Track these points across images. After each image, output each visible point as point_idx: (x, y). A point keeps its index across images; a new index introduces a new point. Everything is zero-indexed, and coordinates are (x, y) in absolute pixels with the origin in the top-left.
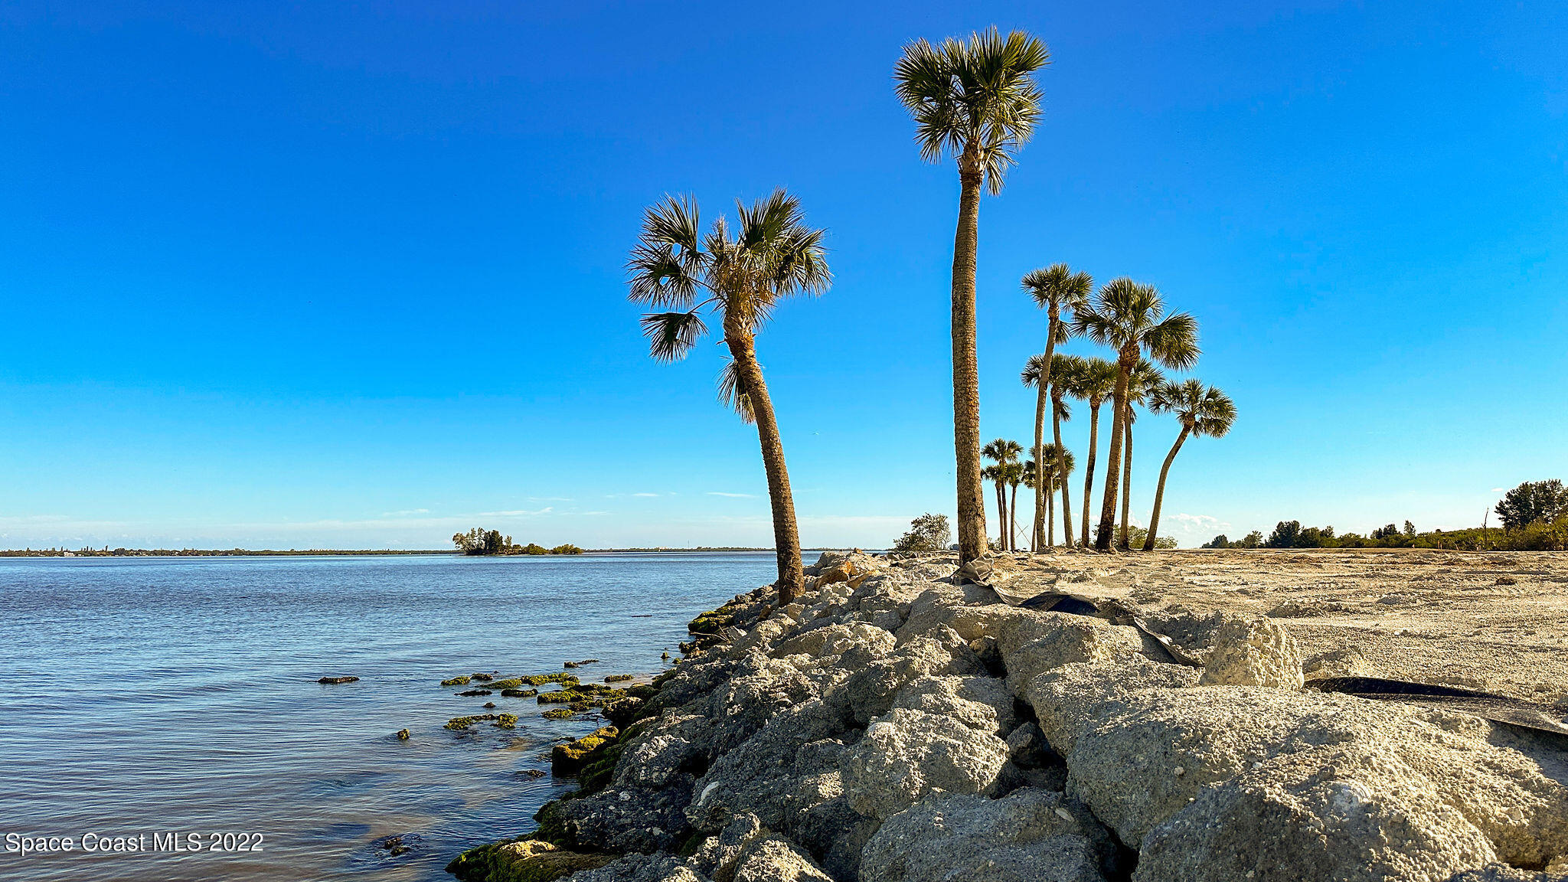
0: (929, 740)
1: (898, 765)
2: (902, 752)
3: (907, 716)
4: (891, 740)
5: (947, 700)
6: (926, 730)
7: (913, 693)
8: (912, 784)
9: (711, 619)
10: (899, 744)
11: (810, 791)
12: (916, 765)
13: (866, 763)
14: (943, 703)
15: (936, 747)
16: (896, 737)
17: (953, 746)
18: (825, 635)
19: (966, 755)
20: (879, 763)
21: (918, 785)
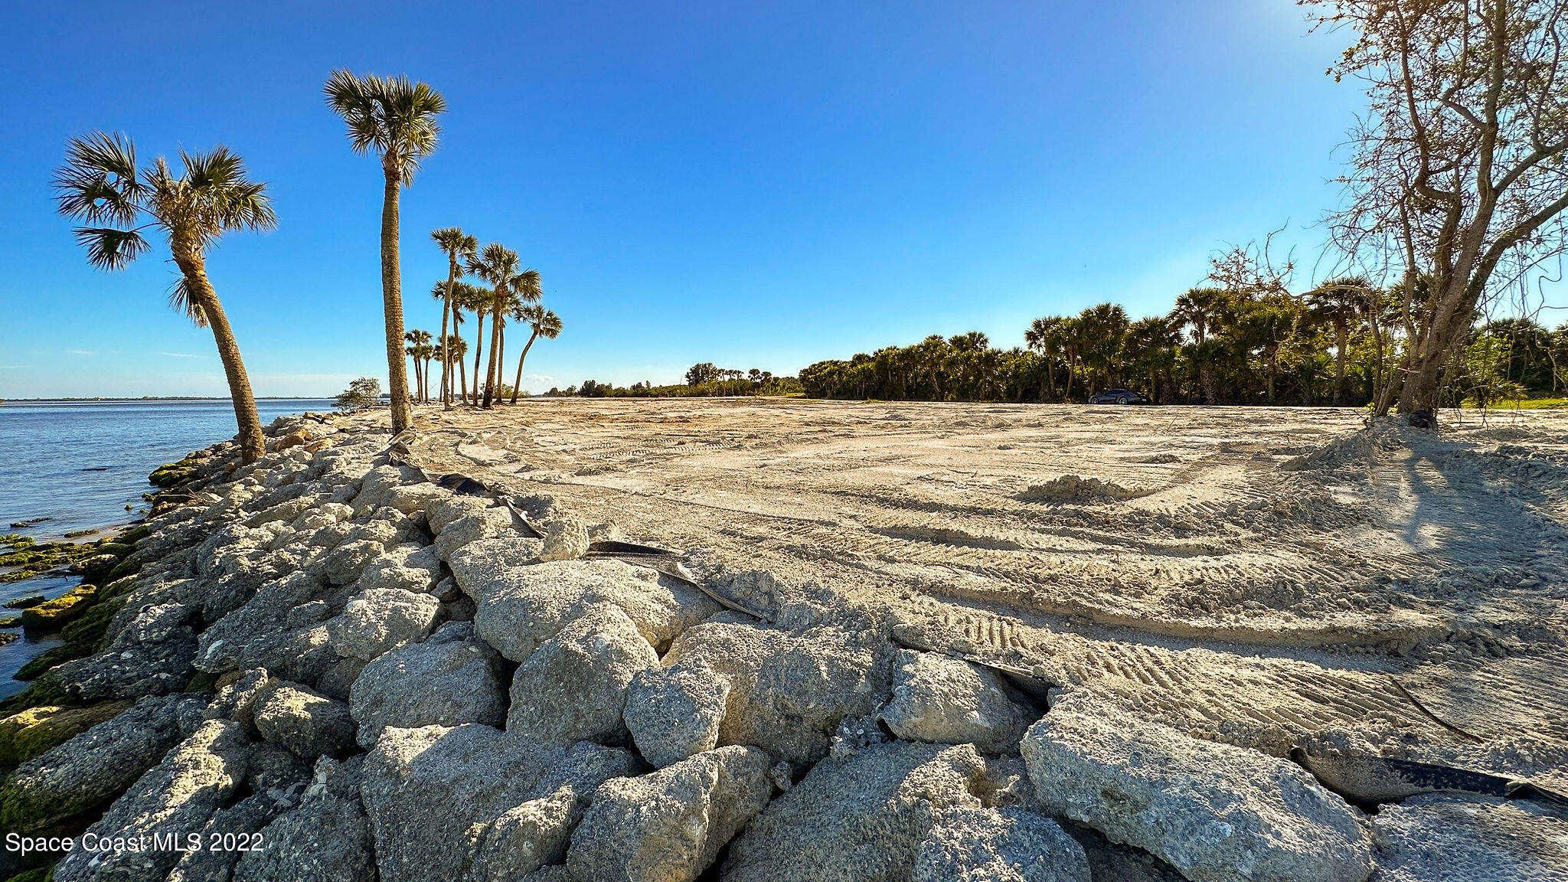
0: (390, 607)
1: (370, 624)
2: (372, 617)
3: (374, 594)
4: (364, 612)
5: (397, 570)
6: (387, 601)
7: (375, 569)
8: (380, 635)
9: (173, 471)
10: (370, 612)
11: (303, 642)
12: (382, 622)
13: (348, 628)
14: (395, 573)
15: (395, 610)
16: (368, 609)
17: (405, 608)
18: (295, 506)
19: (414, 611)
20: (357, 627)
21: (384, 634)
